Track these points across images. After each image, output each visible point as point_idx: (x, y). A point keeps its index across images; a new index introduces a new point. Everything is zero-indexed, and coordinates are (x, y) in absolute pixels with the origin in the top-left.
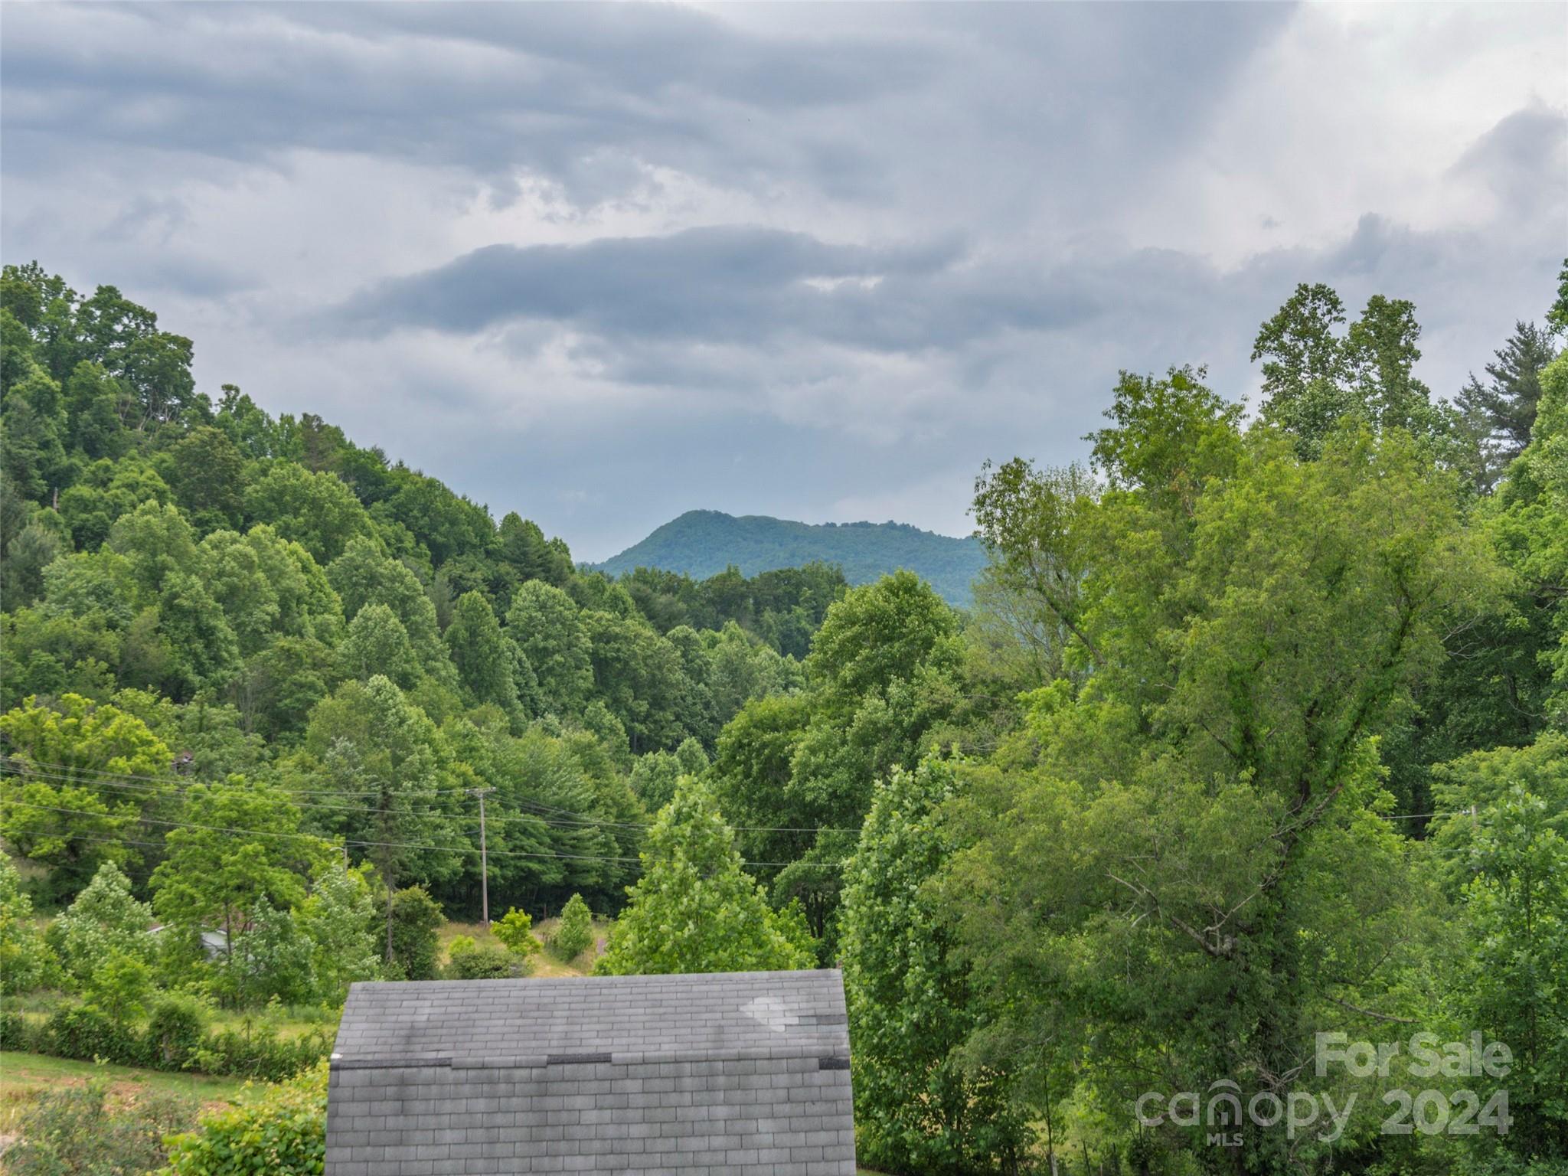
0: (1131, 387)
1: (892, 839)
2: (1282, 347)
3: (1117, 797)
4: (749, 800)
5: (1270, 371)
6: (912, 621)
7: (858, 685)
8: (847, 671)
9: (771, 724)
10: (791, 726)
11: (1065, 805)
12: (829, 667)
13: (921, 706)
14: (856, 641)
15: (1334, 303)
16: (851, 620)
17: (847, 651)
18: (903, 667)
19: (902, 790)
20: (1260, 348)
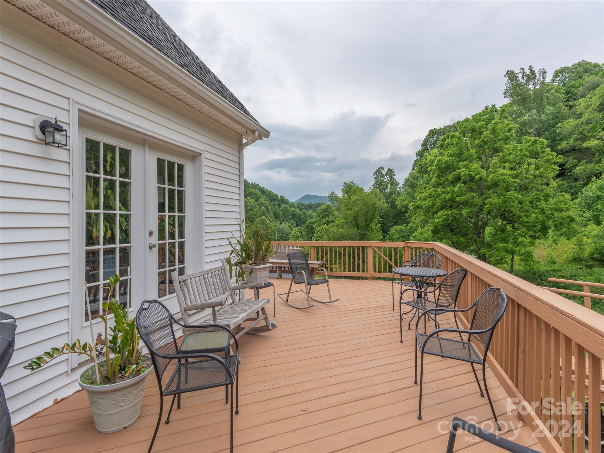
0: (345, 183)
1: (318, 235)
2: (377, 175)
3: (341, 230)
4: (309, 232)
5: (375, 178)
6: (329, 210)
7: (322, 218)
8: (321, 216)
9: (312, 223)
10: (314, 223)
11: (335, 231)
12: (318, 216)
13: (330, 220)
14: (322, 212)
15: (384, 169)
16: (321, 210)
17: (321, 214)
18: (328, 216)
19: (319, 230)
20: (374, 175)
